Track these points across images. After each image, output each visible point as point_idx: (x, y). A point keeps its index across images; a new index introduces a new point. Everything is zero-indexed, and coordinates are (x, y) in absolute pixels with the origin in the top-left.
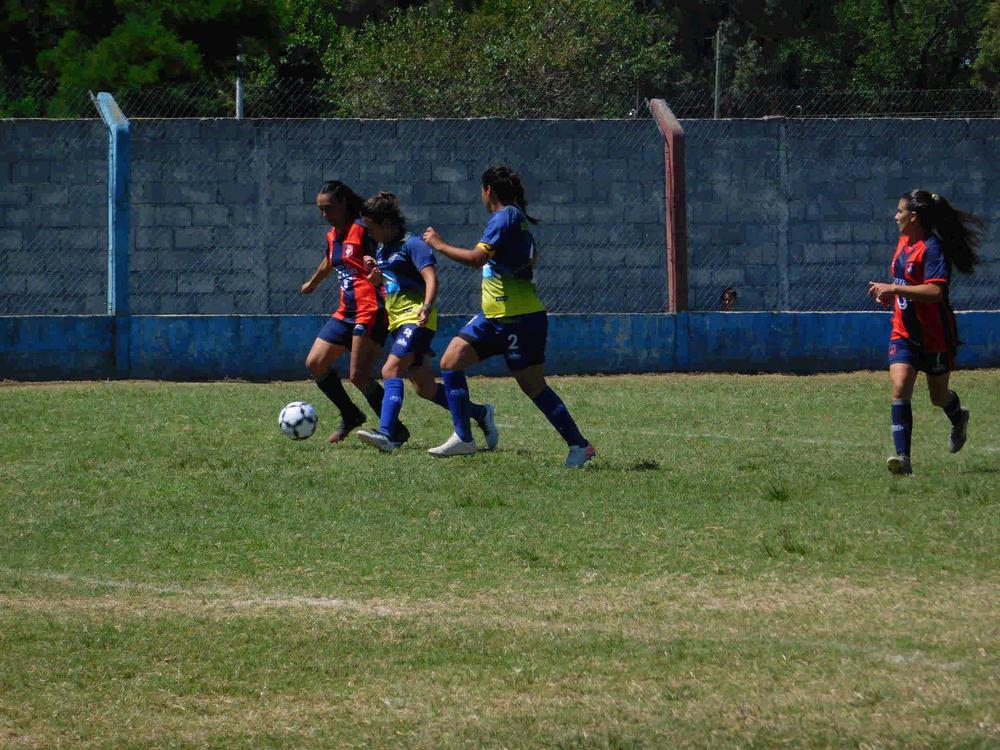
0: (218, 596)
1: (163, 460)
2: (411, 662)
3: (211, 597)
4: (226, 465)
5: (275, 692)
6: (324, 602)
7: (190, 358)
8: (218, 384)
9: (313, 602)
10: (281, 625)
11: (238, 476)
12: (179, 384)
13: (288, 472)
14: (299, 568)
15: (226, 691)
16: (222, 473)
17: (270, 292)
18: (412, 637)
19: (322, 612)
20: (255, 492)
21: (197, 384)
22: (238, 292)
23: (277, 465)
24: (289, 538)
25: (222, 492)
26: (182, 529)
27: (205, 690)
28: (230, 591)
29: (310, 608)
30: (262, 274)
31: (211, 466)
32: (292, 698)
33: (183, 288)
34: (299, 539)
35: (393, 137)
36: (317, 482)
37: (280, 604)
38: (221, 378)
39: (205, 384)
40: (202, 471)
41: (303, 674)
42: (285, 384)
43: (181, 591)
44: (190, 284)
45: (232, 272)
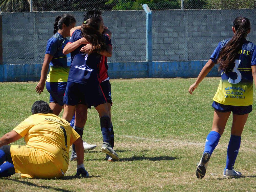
0: (170, 142)
1: (159, 102)
2: (219, 163)
3: (168, 143)
4: (175, 103)
5: (183, 171)
6: (197, 144)
7: (168, 72)
8: (175, 79)
9: (194, 144)
10: (186, 151)
11: (178, 106)
12: (165, 79)
13: (191, 105)
14: (192, 134)
15: (170, 171)
16: (174, 105)
17: (188, 54)
18: (219, 155)
19: (197, 147)
20: (182, 111)
21: (169, 79)
22: (180, 54)
23: (188, 103)
24: (190, 125)
25: (173, 111)
26: (162, 122)
27: (165, 171)
28: (173, 141)
29: (194, 146)
30: (186, 50)
31: (171, 103)
32: (187, 173)
33: (166, 53)
34: (192, 125)
35: (220, 14)
36: (198, 108)
37: (186, 145)
38: (176, 77)
39: (171, 79)
40: (169, 105)
41: (190, 166)
42: (192, 79)
43: (161, 141)
44: (168, 52)
45: (179, 49)
